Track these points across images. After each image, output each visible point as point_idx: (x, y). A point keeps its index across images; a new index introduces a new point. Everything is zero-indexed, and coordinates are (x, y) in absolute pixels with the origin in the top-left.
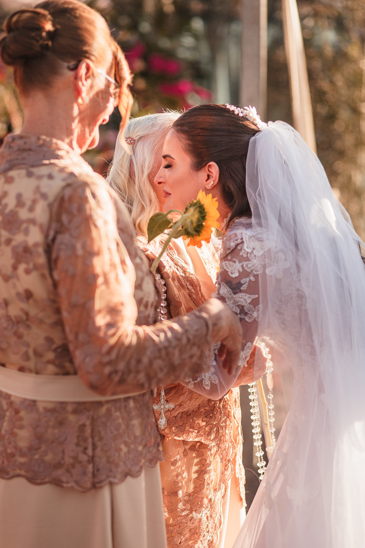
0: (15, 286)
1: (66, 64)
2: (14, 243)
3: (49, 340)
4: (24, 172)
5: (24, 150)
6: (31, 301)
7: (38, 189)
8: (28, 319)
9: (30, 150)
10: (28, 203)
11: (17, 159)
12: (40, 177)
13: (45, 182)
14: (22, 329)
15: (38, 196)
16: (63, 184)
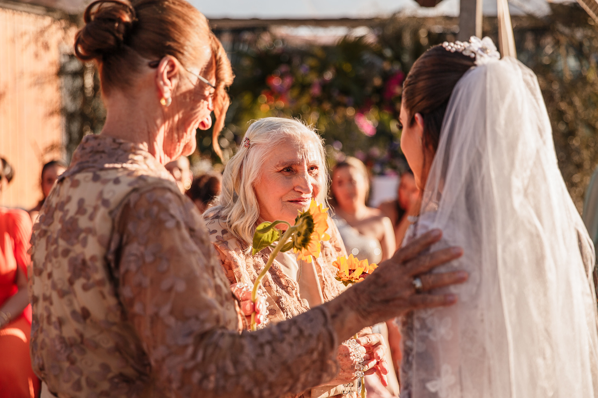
0: (71, 303)
1: (147, 61)
2: (72, 255)
3: (105, 367)
4: (90, 175)
5: (98, 152)
6: (88, 321)
7: (101, 193)
8: (82, 342)
9: (103, 152)
10: (90, 210)
11: (88, 162)
12: (105, 182)
13: (110, 186)
14: (75, 354)
15: (99, 203)
16: (129, 189)
